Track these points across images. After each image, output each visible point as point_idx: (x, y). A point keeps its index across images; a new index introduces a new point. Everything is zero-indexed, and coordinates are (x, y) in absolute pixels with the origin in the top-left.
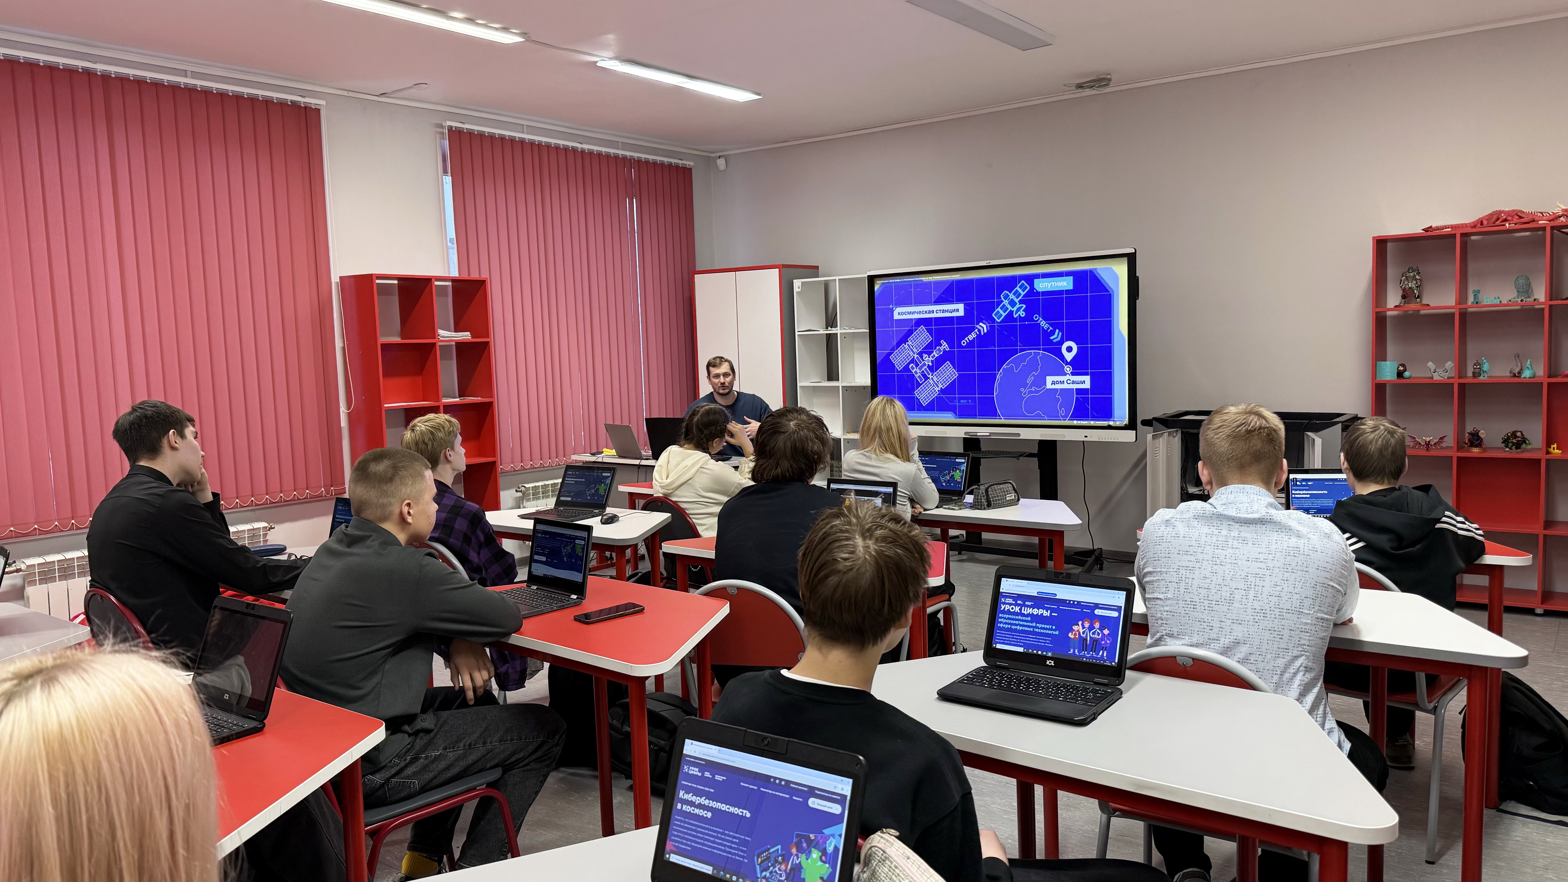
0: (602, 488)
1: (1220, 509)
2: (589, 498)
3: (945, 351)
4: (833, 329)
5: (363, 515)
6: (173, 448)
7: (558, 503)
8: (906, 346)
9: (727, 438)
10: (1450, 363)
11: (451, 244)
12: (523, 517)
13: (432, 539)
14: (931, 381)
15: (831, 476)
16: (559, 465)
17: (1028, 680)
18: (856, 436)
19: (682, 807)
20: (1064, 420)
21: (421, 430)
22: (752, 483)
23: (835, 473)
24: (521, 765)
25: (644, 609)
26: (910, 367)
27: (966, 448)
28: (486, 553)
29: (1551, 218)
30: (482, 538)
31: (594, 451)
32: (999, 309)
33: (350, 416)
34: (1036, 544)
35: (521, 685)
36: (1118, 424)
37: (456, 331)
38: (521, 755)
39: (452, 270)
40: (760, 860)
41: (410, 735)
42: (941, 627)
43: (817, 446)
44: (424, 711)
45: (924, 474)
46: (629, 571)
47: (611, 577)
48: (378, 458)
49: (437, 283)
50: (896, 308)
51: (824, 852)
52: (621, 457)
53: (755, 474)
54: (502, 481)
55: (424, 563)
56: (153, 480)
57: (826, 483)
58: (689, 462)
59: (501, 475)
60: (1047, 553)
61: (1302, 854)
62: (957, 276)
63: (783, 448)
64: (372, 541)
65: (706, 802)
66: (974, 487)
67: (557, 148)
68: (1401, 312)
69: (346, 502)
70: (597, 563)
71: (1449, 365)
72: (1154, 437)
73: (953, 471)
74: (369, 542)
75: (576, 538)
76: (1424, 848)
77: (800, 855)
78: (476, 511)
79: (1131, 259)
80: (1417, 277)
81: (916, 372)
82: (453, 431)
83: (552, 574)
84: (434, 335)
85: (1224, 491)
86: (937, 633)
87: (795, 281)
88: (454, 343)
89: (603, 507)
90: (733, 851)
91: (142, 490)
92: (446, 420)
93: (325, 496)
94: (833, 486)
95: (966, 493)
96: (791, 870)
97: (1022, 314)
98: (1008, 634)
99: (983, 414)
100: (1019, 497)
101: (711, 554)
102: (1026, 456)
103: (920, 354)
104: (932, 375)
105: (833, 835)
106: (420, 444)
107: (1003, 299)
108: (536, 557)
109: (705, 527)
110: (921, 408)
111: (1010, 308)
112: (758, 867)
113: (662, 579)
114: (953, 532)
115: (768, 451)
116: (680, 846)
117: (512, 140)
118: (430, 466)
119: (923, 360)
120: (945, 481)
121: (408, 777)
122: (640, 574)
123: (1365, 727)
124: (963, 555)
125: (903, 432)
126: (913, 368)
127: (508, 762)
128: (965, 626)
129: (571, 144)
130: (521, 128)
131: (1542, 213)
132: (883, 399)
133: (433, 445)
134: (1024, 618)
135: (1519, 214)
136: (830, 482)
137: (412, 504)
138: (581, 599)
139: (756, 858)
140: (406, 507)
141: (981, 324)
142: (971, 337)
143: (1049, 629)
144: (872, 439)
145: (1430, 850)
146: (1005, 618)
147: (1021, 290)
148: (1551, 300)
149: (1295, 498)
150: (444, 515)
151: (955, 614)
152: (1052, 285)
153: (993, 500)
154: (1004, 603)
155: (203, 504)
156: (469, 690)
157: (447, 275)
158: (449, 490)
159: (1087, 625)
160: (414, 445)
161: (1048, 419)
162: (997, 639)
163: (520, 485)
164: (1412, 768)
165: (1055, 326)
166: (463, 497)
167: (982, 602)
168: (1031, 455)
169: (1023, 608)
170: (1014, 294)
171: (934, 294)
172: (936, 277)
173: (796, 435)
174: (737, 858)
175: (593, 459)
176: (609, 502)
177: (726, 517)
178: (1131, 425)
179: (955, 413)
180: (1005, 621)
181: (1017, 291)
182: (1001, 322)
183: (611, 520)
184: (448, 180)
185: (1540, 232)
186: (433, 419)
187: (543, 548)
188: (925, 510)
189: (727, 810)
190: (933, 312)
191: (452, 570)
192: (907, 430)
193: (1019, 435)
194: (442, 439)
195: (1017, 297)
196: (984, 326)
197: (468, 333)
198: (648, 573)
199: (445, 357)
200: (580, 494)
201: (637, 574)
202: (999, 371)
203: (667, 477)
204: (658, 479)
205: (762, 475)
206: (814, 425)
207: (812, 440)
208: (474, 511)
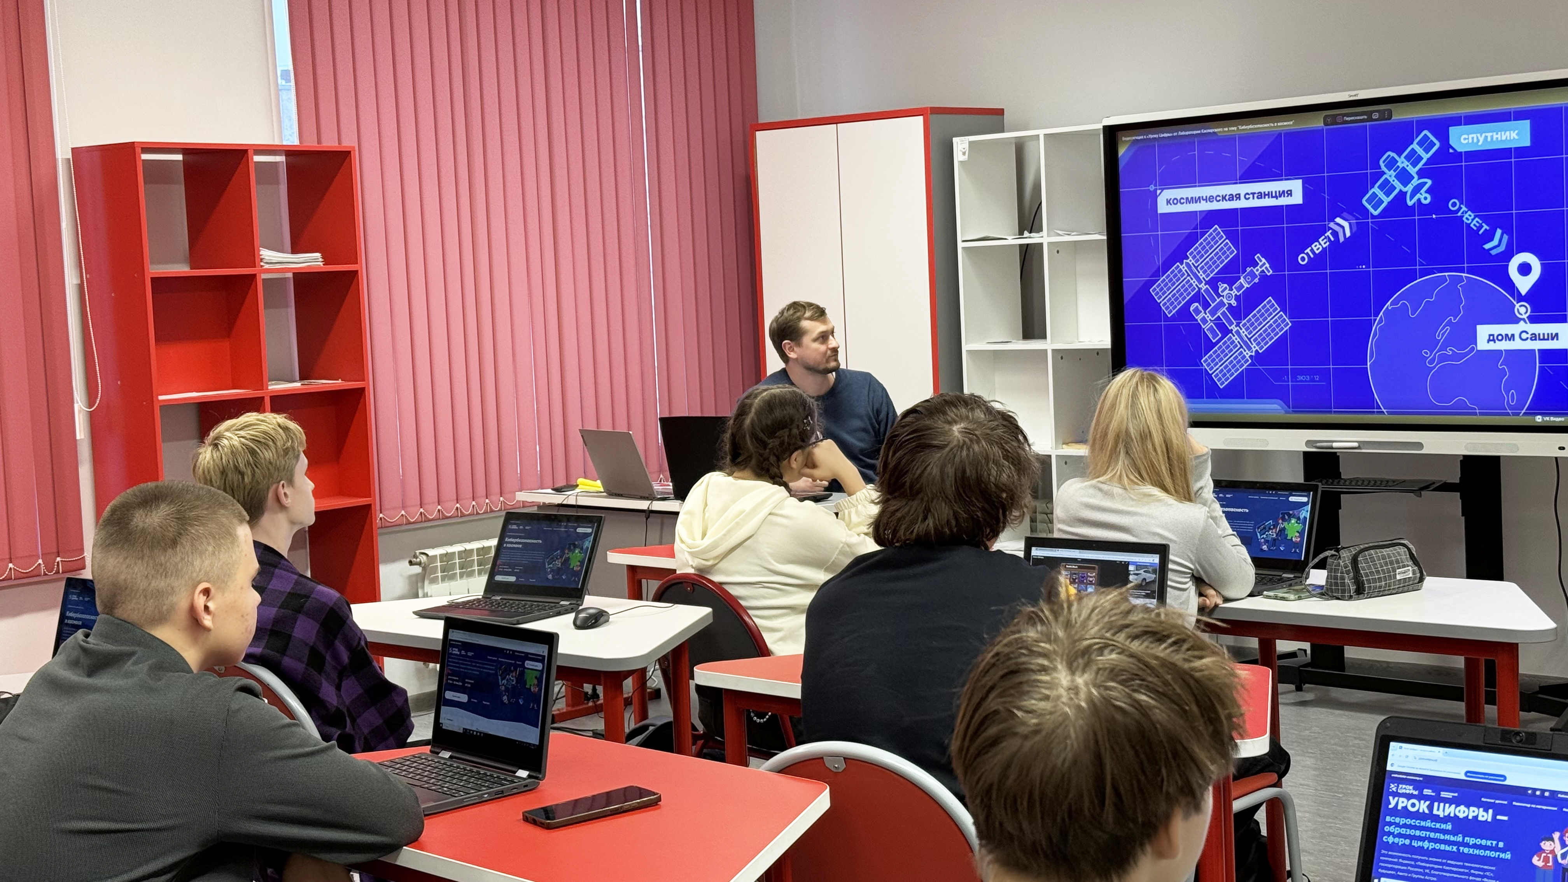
0: (576, 557)
2: (550, 577)
3: (1263, 277)
4: (1032, 235)
5: (119, 612)
7: (492, 587)
8: (1183, 267)
11: (284, 82)
12: (423, 614)
13: (250, 658)
14: (1236, 339)
15: (1032, 531)
16: (492, 511)
18: (1081, 450)
20: (1514, 414)
21: (232, 446)
22: (871, 546)
23: (1039, 526)
25: (659, 799)
26: (1191, 309)
27: (1309, 472)
28: (352, 688)
30: (345, 657)
31: (561, 483)
32: (1376, 190)
33: (93, 418)
34: (1459, 669)
37: (294, 252)
39: (286, 133)
42: (1263, 840)
43: (1006, 475)
45: (1225, 527)
46: (630, 723)
47: (596, 735)
48: (149, 501)
49: (257, 158)
50: (1162, 190)
52: (612, 494)
53: (879, 530)
54: (383, 543)
55: (234, 706)
57: (1021, 545)
58: (746, 503)
59: (380, 531)
60: (1483, 689)
62: (1286, 124)
63: (938, 478)
64: (136, 663)
66: (1328, 553)
69: (86, 588)
70: (567, 705)
73: (1284, 520)
74: (129, 666)
75: (527, 656)
78: (335, 603)
81: (1205, 319)
82: (293, 447)
83: (481, 729)
84: (252, 258)
86: (1253, 851)
87: (956, 140)
88: (290, 275)
89: (577, 594)
92: (279, 426)
93: (45, 574)
94: (1036, 552)
95: (1311, 565)
97: (1425, 198)
98: (1404, 858)
99: (1343, 405)
100: (1421, 573)
101: (793, 690)
102: (1435, 490)
103: (1213, 283)
104: (1238, 325)
106: (230, 475)
107: (1384, 169)
108: (449, 695)
109: (780, 634)
110: (1213, 392)
111: (1399, 186)
113: (696, 738)
114: (1283, 646)
115: (908, 484)
118: (248, 518)
119: (1219, 296)
120: (1267, 541)
122: (651, 728)
124: (1308, 691)
125: (1175, 441)
126: (1197, 312)
128: (1313, 838)
132: (1133, 375)
133: (253, 475)
134: (1438, 826)
136: (1030, 543)
137: (213, 591)
138: (537, 778)
140: (201, 595)
141: (1338, 220)
142: (1318, 247)
143: (1490, 848)
144: (1110, 456)
146: (1397, 825)
147: (1422, 150)
150: (272, 612)
151: (1290, 812)
152: (1486, 137)
153: (1368, 581)
154: (1396, 794)
157: (277, 142)
158: (283, 562)
160: (219, 474)
161: (1481, 414)
162: (1383, 868)
163: (418, 552)
165: (1494, 223)
166: (309, 575)
167: (1347, 789)
168: (1446, 487)
169: (1436, 804)
170: (1408, 158)
171: (1241, 162)
172: (1244, 127)
173: (964, 453)
175: (558, 499)
176: (590, 585)
177: (821, 617)
179: (1287, 403)
180: (1397, 830)
181: (1413, 151)
182: (1380, 215)
183: (596, 620)
186: (254, 425)
187: (463, 677)
188: (1227, 600)
190: (1238, 197)
191: (287, 720)
192: (1186, 438)
193: (1420, 445)
194: (270, 463)
195: (1414, 165)
196: (1346, 224)
197: (318, 255)
198: (668, 725)
199: (274, 302)
200: (534, 568)
201: (645, 728)
202: (1377, 315)
203: (704, 535)
204: (685, 538)
205: (895, 532)
206: (999, 431)
207: (996, 463)
208: (331, 604)
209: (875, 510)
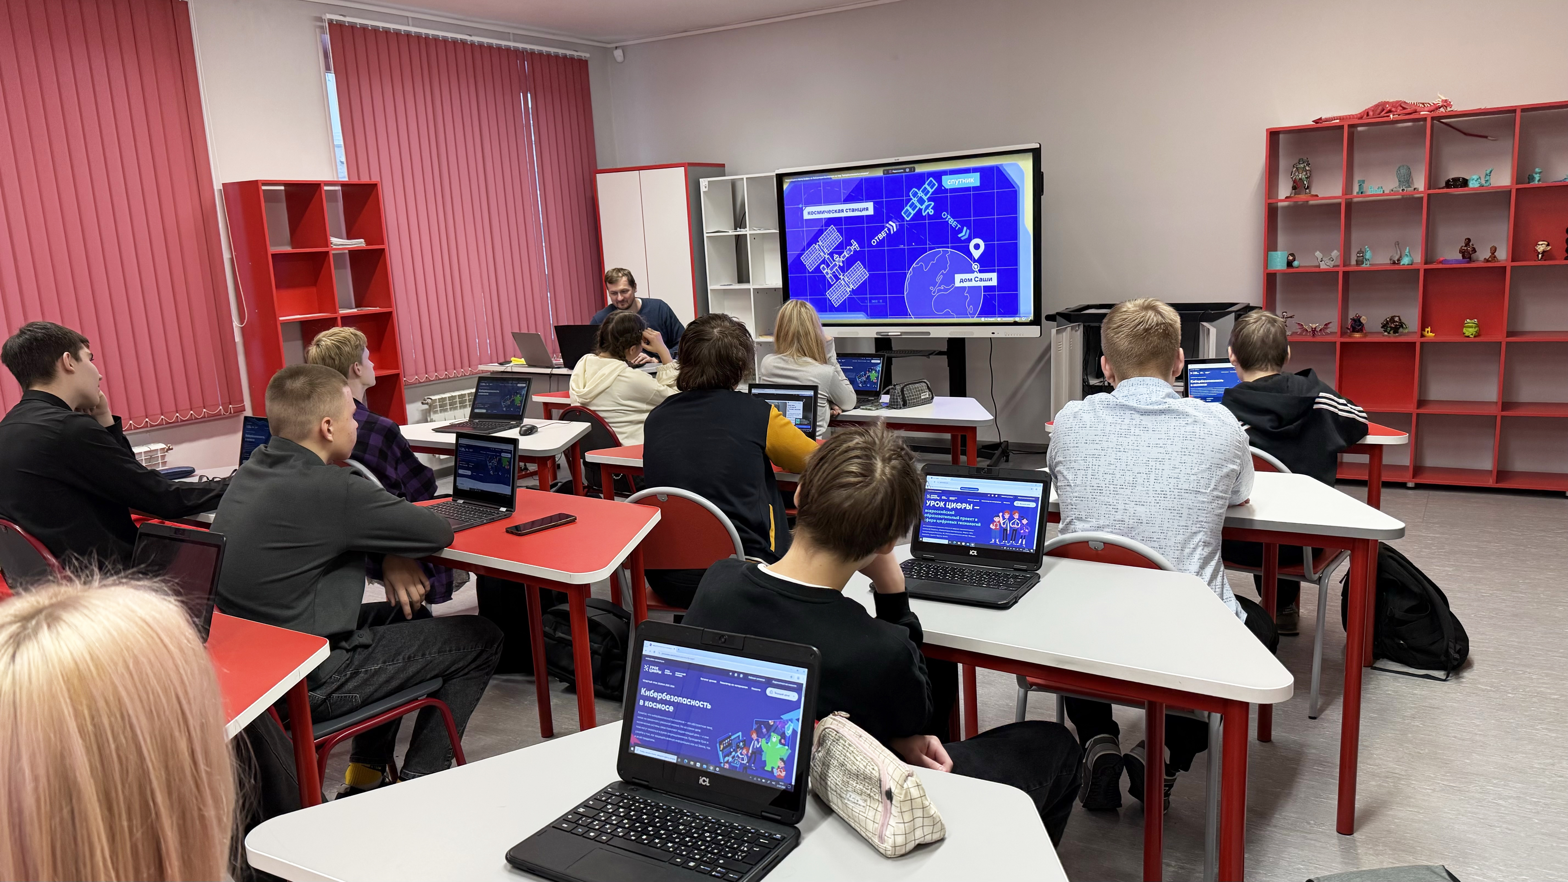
0: (518, 399)
1: (1123, 401)
2: (504, 409)
3: (855, 251)
4: (741, 230)
5: (282, 434)
6: (69, 372)
7: (473, 415)
8: (817, 246)
9: (644, 345)
10: (1335, 251)
12: (438, 431)
14: (843, 282)
17: (953, 570)
18: (770, 339)
19: (644, 703)
20: (971, 317)
21: (327, 345)
22: (677, 392)
24: (461, 674)
25: (576, 519)
26: (821, 268)
27: (878, 348)
28: (403, 469)
29: (1432, 108)
30: (398, 453)
31: (502, 360)
32: (908, 207)
33: (243, 330)
34: (948, 440)
35: (449, 598)
36: (1024, 320)
37: (348, 239)
38: (461, 664)
39: (341, 174)
40: (722, 747)
41: (348, 651)
43: (741, 353)
44: (360, 626)
45: (842, 376)
48: (294, 375)
49: (326, 188)
50: (806, 207)
51: (783, 736)
52: (530, 366)
53: (680, 382)
54: (407, 393)
55: (350, 482)
56: (49, 405)
58: (606, 370)
59: (405, 387)
60: (960, 448)
61: (1203, 717)
62: (865, 174)
63: (707, 355)
64: (295, 461)
65: (668, 698)
66: (890, 387)
67: (445, 41)
68: (1291, 203)
69: (257, 421)
71: (1335, 253)
72: (1058, 332)
73: (869, 371)
74: (292, 462)
75: (502, 451)
76: (1308, 706)
77: (760, 739)
78: (391, 426)
79: (1036, 154)
80: (1307, 168)
81: (828, 272)
82: (360, 345)
83: (480, 488)
84: (327, 243)
85: (1126, 384)
87: (701, 180)
88: (347, 251)
89: (520, 418)
90: (696, 740)
91: (40, 416)
92: (351, 333)
93: (228, 415)
95: (882, 393)
96: (751, 754)
97: (931, 212)
98: (933, 528)
99: (894, 314)
100: (932, 395)
101: (639, 463)
102: (937, 354)
103: (831, 254)
104: (843, 275)
105: (791, 720)
106: (330, 359)
107: (912, 197)
108: (461, 471)
109: (625, 435)
110: (832, 309)
111: (919, 206)
112: (720, 753)
113: (584, 488)
115: (693, 359)
116: (644, 738)
117: (397, 33)
118: (346, 383)
119: (834, 261)
120: (861, 382)
121: (349, 692)
122: (559, 484)
123: (1257, 599)
125: (819, 335)
126: (824, 269)
127: (448, 672)
129: (459, 36)
130: (406, 20)
131: (1423, 104)
132: (795, 302)
133: (340, 359)
134: (948, 513)
135: (1402, 105)
136: (751, 386)
137: (331, 421)
138: (511, 511)
139: (718, 745)
140: (325, 424)
141: (890, 223)
142: (882, 236)
143: (972, 522)
144: (789, 344)
145: (1313, 707)
146: (930, 513)
147: (929, 187)
148: (1429, 189)
149: (1193, 387)
152: (959, 181)
153: (908, 399)
154: (930, 499)
155: (107, 428)
156: (406, 604)
157: (336, 180)
158: (364, 406)
159: (1007, 516)
160: (323, 360)
161: (956, 317)
162: (924, 533)
163: (426, 397)
164: (1297, 634)
165: (963, 224)
168: (941, 353)
169: (948, 503)
170: (923, 192)
171: (844, 193)
172: (845, 175)
173: (720, 343)
174: (700, 746)
175: (503, 369)
176: (526, 413)
177: (650, 426)
178: (1036, 321)
179: (867, 314)
180: (930, 516)
181: (925, 188)
182: (910, 220)
183: (530, 431)
184: (331, 78)
185: (1422, 123)
186: (338, 333)
187: (468, 462)
188: (843, 411)
189: (689, 704)
190: (842, 211)
192: (821, 331)
193: (929, 333)
194: (349, 353)
195: (926, 195)
196: (894, 225)
197: (362, 240)
198: (570, 482)
199: (340, 266)
200: (494, 406)
201: (556, 485)
202: (909, 270)
203: (584, 387)
204: (575, 388)
205: (687, 383)
206: (737, 332)
207: (736, 348)
208: (389, 426)
209: (677, 373)
